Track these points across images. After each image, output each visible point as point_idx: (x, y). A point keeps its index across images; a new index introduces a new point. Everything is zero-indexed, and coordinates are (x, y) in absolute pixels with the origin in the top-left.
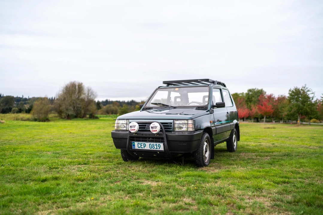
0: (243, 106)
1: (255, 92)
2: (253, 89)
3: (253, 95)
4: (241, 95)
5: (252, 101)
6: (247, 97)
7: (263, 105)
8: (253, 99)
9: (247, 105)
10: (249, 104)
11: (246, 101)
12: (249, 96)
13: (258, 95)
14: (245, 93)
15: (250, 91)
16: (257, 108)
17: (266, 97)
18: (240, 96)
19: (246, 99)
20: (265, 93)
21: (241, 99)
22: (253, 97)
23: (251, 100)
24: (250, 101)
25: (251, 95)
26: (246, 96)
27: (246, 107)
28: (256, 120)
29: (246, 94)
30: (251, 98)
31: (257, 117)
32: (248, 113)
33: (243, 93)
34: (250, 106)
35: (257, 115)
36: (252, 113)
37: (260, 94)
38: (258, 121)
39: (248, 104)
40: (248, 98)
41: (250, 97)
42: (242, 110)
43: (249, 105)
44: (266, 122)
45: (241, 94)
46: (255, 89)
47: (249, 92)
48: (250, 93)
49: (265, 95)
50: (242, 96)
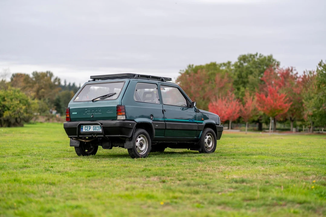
0: (226, 94)
1: (255, 63)
2: (251, 55)
3: (251, 69)
4: (224, 68)
5: (248, 82)
6: (237, 73)
7: (269, 95)
8: (251, 77)
9: (236, 90)
10: (242, 89)
11: (236, 83)
12: (241, 72)
13: (262, 69)
14: (233, 63)
15: (244, 58)
16: (256, 98)
17: (279, 75)
18: (222, 71)
19: (236, 77)
20: (278, 65)
21: (222, 78)
22: (251, 73)
23: (246, 80)
24: (244, 83)
25: (247, 68)
26: (236, 71)
27: (234, 96)
28: (257, 127)
29: (236, 65)
30: (247, 77)
31: (256, 119)
32: (238, 109)
33: (229, 63)
34: (243, 95)
35: (257, 116)
36: (246, 109)
37: (265, 67)
38: (260, 129)
39: (239, 89)
40: (240, 76)
41: (244, 74)
42: (224, 102)
43: (240, 93)
44: (276, 130)
45: (224, 65)
46: (256, 55)
47: (242, 62)
48: (245, 64)
49: (277, 71)
50: (227, 71)
